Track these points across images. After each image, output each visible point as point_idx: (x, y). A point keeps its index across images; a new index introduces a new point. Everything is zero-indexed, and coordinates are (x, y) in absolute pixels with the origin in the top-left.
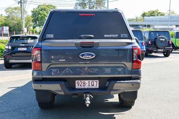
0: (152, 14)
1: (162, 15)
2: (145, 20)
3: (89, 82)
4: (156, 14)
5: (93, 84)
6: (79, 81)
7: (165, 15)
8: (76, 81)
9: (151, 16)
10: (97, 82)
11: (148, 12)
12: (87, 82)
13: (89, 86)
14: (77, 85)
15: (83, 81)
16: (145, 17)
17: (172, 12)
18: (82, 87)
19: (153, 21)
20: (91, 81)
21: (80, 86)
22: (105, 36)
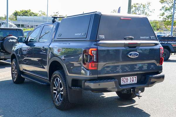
0: (25, 13)
1: (35, 15)
2: (17, 19)
3: (130, 78)
4: (28, 14)
5: (133, 80)
6: (124, 78)
7: (38, 15)
8: (122, 78)
9: (24, 15)
10: (136, 77)
11: (20, 12)
12: (129, 78)
13: (130, 81)
14: (122, 82)
15: (126, 78)
16: (18, 17)
17: (43, 13)
18: (126, 83)
19: (26, 21)
20: (131, 77)
21: (124, 82)
22: (141, 37)
